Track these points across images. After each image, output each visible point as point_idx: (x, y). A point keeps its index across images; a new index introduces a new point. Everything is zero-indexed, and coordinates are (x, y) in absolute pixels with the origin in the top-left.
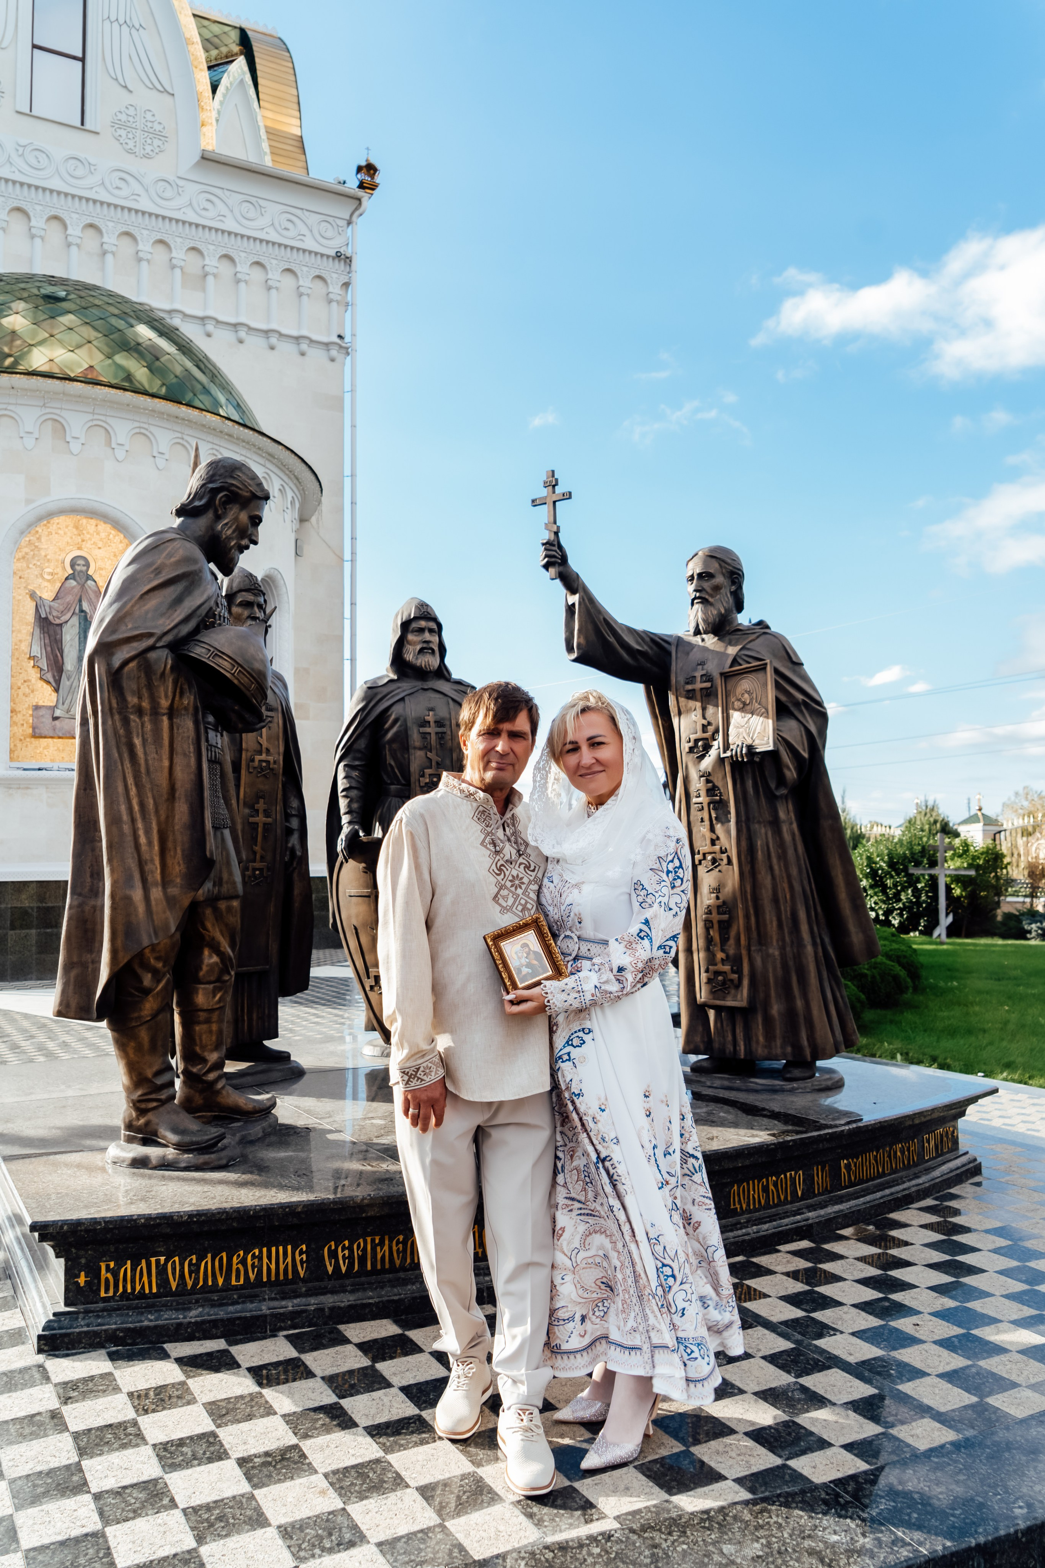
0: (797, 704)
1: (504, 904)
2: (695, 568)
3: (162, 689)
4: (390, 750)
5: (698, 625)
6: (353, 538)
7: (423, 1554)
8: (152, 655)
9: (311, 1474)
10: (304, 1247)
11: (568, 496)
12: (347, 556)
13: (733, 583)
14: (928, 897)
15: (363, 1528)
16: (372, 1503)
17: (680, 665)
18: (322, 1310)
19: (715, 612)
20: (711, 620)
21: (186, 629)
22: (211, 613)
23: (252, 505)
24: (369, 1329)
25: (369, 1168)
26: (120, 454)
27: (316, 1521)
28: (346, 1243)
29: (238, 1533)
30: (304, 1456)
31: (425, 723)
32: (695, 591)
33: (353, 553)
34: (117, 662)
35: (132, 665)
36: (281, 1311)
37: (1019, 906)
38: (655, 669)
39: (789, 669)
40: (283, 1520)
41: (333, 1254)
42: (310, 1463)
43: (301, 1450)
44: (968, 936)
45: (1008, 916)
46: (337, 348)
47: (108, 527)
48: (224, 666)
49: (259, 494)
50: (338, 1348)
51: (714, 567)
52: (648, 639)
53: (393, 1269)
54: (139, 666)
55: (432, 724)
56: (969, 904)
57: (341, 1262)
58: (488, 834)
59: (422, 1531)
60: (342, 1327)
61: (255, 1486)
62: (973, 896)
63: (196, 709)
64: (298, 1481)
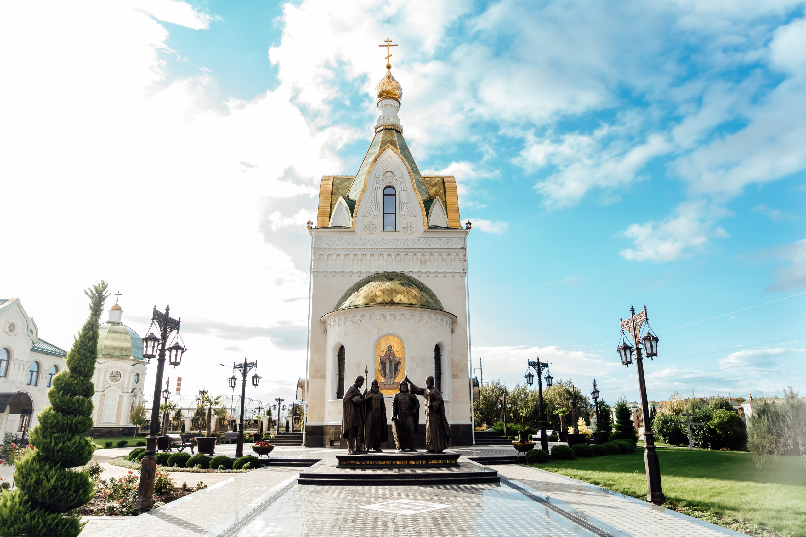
6: (469, 326)
14: (709, 434)
26: (398, 320)
33: (470, 330)
46: (462, 273)
47: (396, 338)
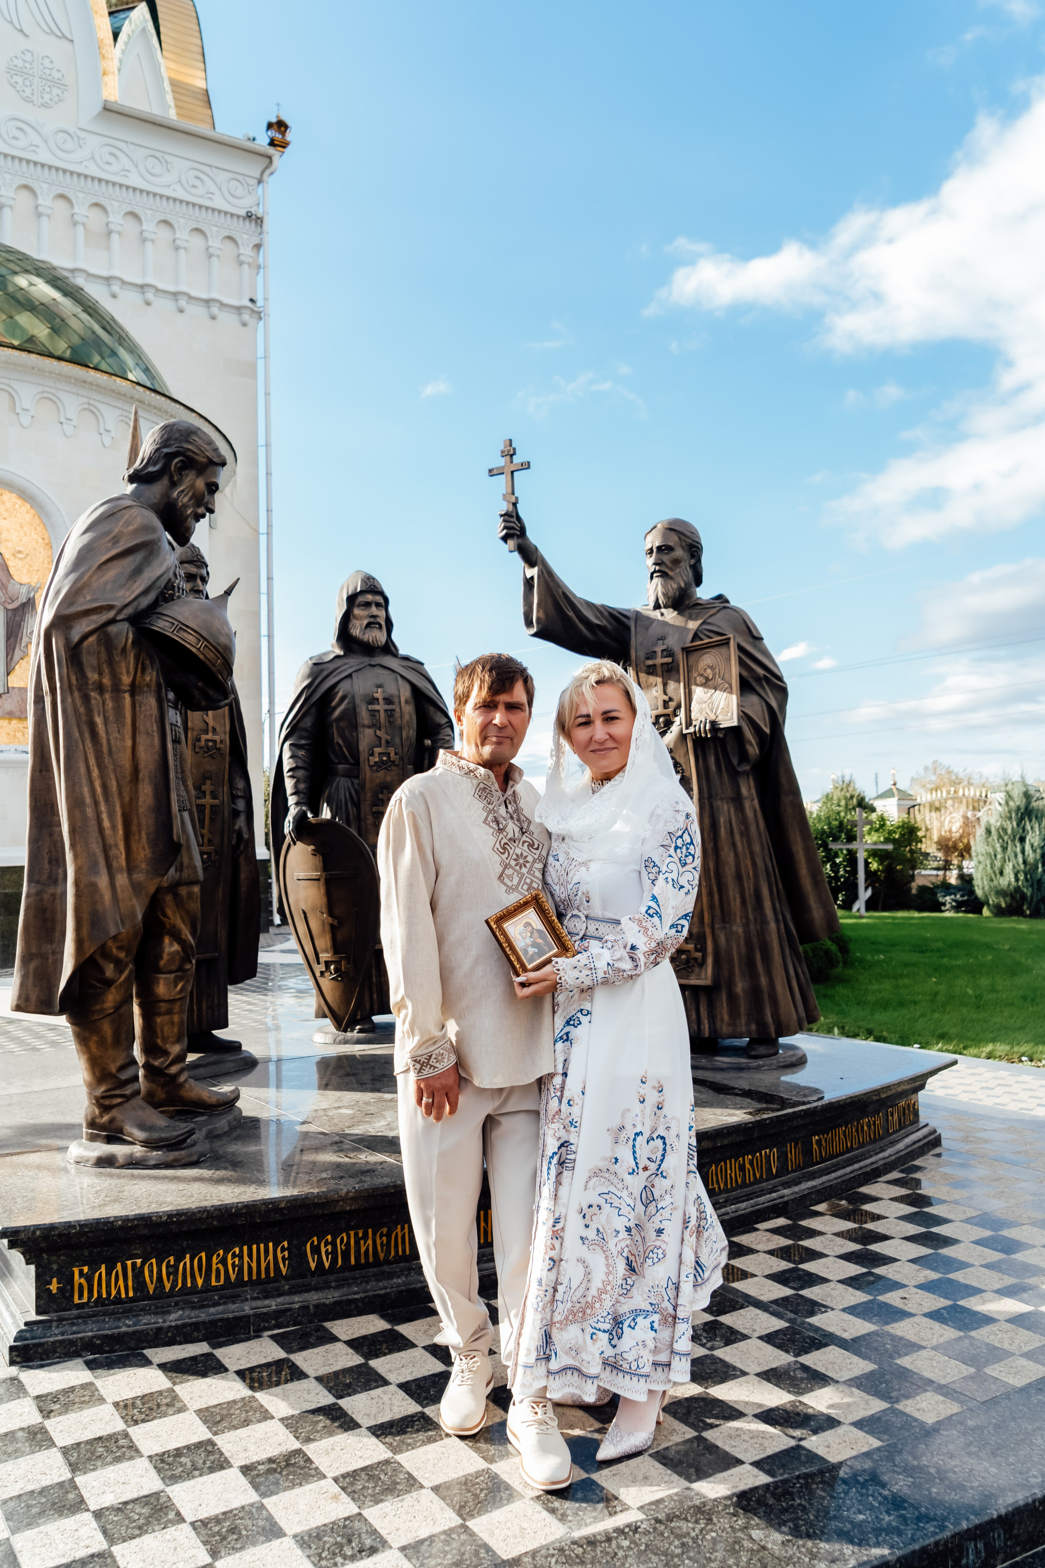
0: (758, 679)
1: (510, 884)
2: (653, 540)
3: (123, 665)
4: (337, 728)
5: (657, 599)
6: (269, 511)
7: (449, 1556)
8: (113, 629)
9: (319, 1479)
10: (286, 1244)
11: (526, 466)
12: (263, 528)
13: (692, 556)
15: (383, 1532)
16: (388, 1506)
17: (640, 639)
18: (306, 1308)
19: (675, 586)
20: (671, 594)
21: (145, 602)
22: (170, 585)
23: (209, 471)
24: (356, 1326)
25: (347, 1160)
26: (25, 419)
27: (333, 1527)
28: (329, 1237)
29: (254, 1544)
30: (309, 1460)
31: (373, 700)
32: (655, 564)
33: (269, 526)
34: (75, 636)
35: (92, 639)
36: (265, 1310)
37: (933, 879)
38: (614, 644)
39: (750, 643)
40: (298, 1529)
41: (316, 1250)
42: (317, 1468)
43: (305, 1455)
44: (884, 909)
45: (923, 889)
46: (249, 312)
47: (13, 496)
48: (189, 640)
49: (216, 460)
50: (327, 1346)
51: (673, 540)
52: (606, 614)
53: (377, 1263)
54: (99, 640)
55: (381, 701)
56: (886, 877)
57: (324, 1258)
58: (490, 812)
59: (444, 1532)
60: (328, 1325)
61: (263, 1495)
62: (889, 870)
63: (159, 686)
64: (307, 1488)
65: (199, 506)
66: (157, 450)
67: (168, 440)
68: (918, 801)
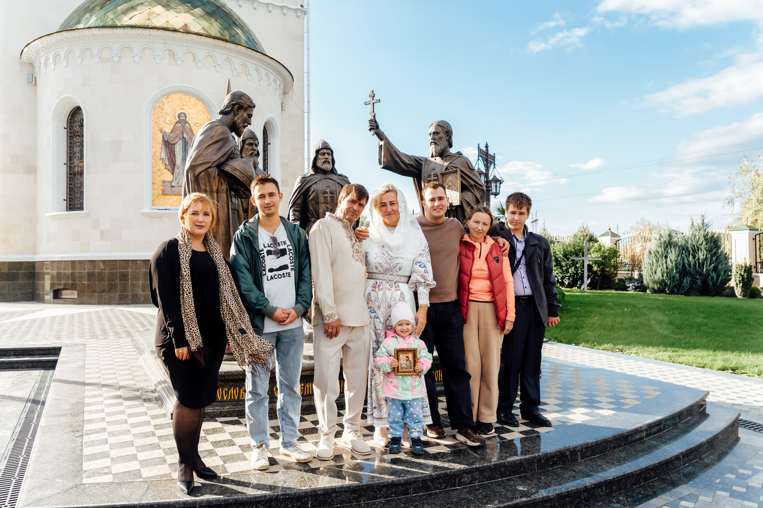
0: (472, 186)
1: (356, 259)
2: (432, 129)
3: (214, 183)
4: (311, 204)
5: (433, 153)
8: (210, 170)
11: (379, 101)
12: (306, 110)
13: (448, 136)
17: (426, 169)
19: (439, 148)
20: (438, 151)
21: (223, 160)
22: (232, 153)
23: (248, 110)
26: (200, 65)
31: (326, 193)
32: (432, 139)
33: (309, 109)
34: (197, 173)
35: (203, 174)
37: (625, 275)
38: (416, 171)
39: (469, 172)
44: (600, 289)
45: (620, 280)
47: (195, 99)
48: (237, 174)
49: (251, 105)
54: (205, 174)
55: (329, 193)
56: (601, 274)
58: (348, 234)
62: (603, 270)
63: (227, 190)
65: (245, 123)
66: (229, 103)
67: (233, 99)
68: (621, 238)
